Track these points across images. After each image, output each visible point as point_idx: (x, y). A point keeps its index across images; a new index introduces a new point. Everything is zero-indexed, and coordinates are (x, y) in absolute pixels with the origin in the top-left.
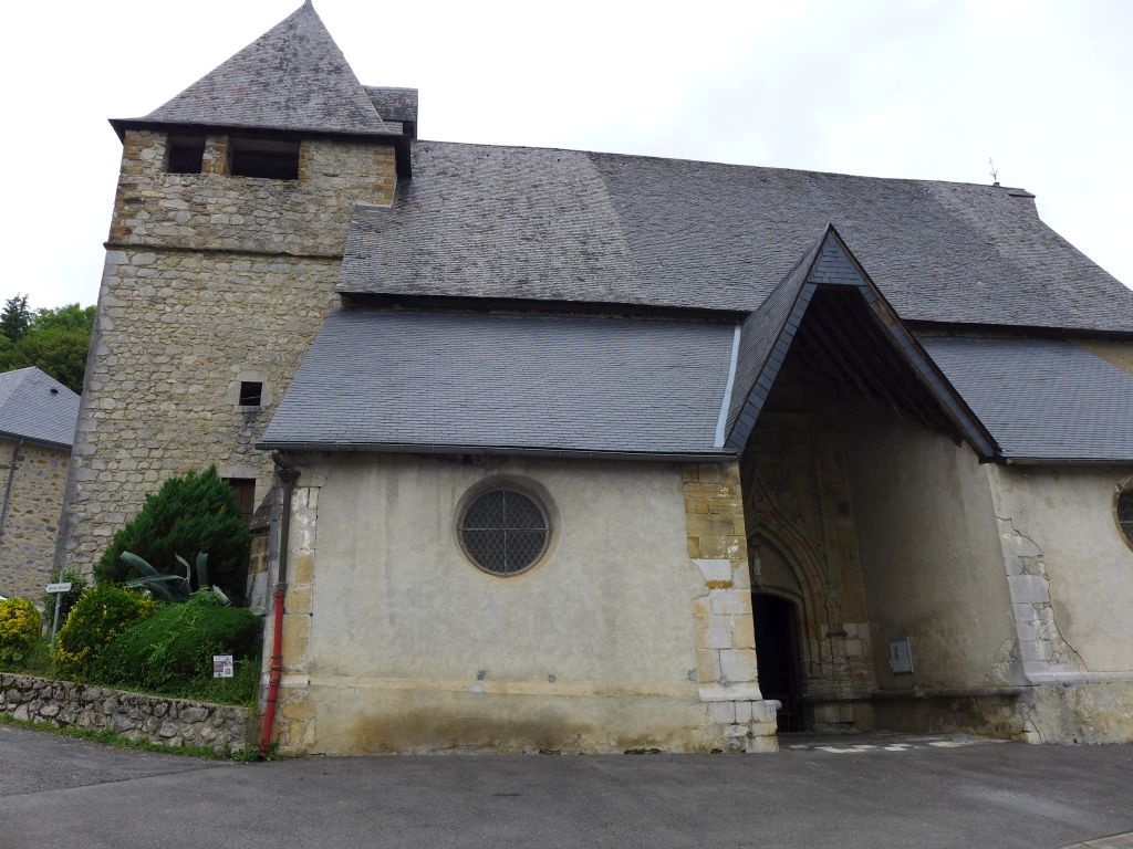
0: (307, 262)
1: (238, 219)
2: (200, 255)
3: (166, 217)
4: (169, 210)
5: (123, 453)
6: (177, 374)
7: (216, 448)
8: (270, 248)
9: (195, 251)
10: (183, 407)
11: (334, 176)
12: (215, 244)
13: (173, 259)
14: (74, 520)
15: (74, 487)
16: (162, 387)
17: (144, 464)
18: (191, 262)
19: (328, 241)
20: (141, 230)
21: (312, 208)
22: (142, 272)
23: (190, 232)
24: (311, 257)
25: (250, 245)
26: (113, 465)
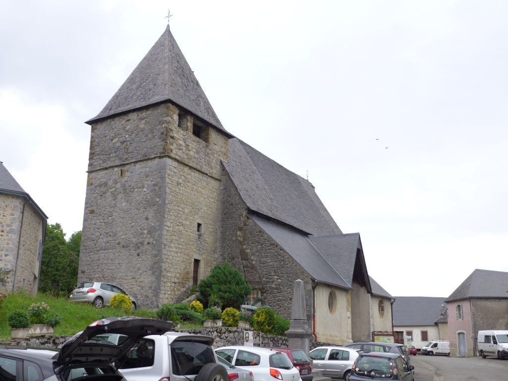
0: (210, 178)
1: (196, 156)
2: (188, 168)
3: (179, 148)
4: (181, 145)
5: (172, 245)
6: (184, 216)
7: (193, 247)
8: (203, 170)
9: (187, 165)
10: (185, 229)
11: (216, 145)
12: (191, 164)
13: (182, 167)
14: (163, 269)
15: (162, 256)
16: (180, 220)
17: (177, 250)
18: (186, 169)
19: (215, 172)
20: (174, 151)
21: (212, 157)
22: (175, 170)
23: (186, 157)
24: (212, 177)
25: (199, 168)
26: (171, 249)
